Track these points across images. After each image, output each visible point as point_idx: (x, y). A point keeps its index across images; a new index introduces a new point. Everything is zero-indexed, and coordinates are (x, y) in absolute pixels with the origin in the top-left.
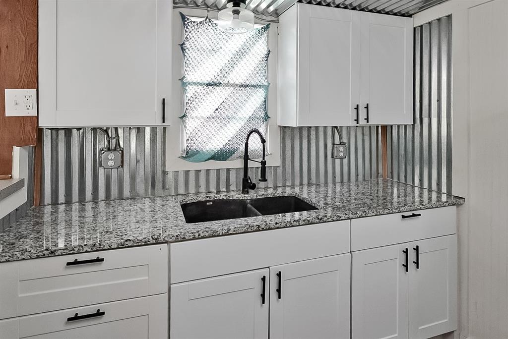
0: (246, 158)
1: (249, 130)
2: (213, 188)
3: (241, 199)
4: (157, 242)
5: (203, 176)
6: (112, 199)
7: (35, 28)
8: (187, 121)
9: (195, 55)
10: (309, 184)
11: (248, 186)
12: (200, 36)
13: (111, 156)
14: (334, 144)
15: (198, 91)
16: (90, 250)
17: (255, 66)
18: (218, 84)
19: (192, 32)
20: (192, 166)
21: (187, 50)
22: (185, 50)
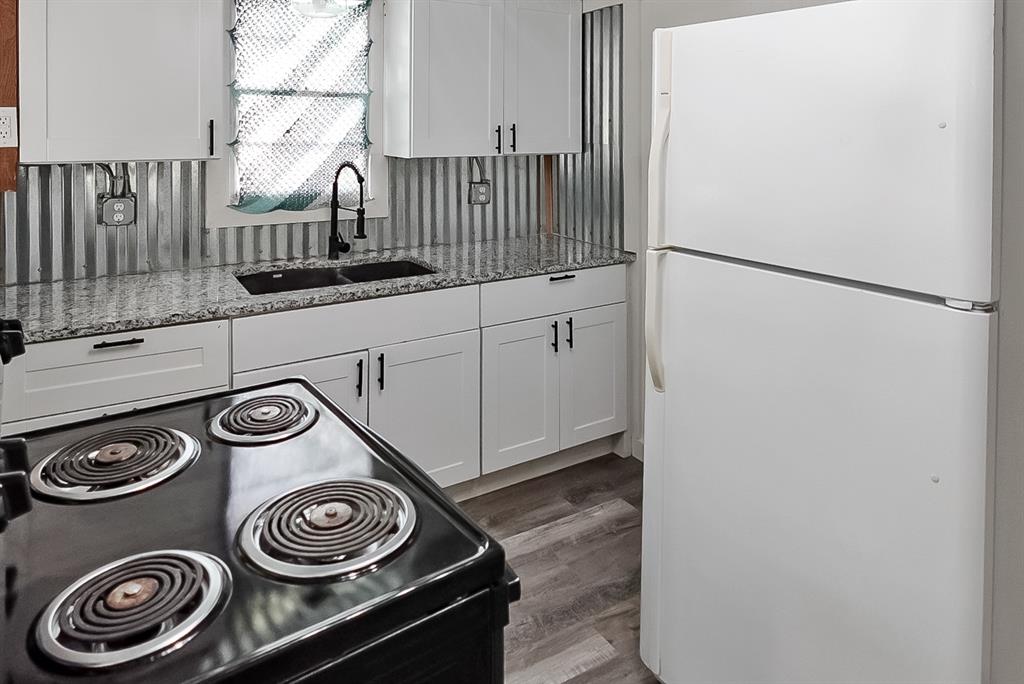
0: (335, 204)
1: (339, 162)
2: (282, 253)
3: (326, 267)
4: (215, 317)
5: (265, 237)
6: (118, 273)
7: (14, 17)
8: (240, 151)
9: (252, 46)
10: (433, 244)
11: (337, 247)
12: (260, 17)
13: (119, 206)
14: (471, 183)
15: (258, 103)
16: (124, 328)
17: (349, 64)
18: (291, 92)
19: (249, 11)
20: (249, 220)
21: (239, 40)
22: (236, 38)
